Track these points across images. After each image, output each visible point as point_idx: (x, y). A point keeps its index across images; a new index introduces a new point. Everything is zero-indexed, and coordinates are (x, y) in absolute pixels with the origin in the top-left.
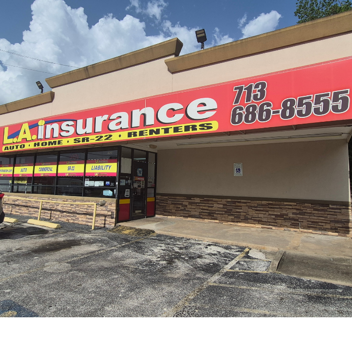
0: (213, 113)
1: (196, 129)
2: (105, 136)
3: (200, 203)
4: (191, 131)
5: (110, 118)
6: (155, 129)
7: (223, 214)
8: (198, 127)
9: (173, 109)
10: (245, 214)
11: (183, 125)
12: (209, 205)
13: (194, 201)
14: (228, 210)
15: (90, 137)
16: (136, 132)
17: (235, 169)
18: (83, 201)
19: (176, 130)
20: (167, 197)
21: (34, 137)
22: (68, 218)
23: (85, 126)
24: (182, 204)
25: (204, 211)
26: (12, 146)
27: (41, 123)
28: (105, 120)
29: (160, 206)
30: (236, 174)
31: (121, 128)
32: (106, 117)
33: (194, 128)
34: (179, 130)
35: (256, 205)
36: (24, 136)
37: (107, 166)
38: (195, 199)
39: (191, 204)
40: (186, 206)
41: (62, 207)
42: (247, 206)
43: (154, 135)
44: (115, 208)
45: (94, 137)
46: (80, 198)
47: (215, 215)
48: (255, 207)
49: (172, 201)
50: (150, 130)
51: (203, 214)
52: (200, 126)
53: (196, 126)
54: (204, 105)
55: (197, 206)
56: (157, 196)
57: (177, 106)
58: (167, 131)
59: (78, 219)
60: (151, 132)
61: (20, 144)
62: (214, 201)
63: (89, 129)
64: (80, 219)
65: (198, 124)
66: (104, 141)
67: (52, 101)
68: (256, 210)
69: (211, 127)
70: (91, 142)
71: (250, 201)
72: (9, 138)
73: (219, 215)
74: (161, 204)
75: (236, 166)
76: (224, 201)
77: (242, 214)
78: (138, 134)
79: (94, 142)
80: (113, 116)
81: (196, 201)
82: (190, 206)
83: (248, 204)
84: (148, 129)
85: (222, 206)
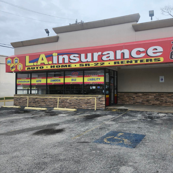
0: (161, 53)
1: (152, 61)
2: (100, 63)
3: (142, 96)
4: (149, 62)
5: (103, 54)
6: (130, 60)
7: (154, 101)
8: (153, 60)
9: (140, 51)
10: (165, 100)
11: (145, 59)
12: (147, 97)
13: (139, 95)
14: (157, 99)
15: (90, 64)
16: (119, 62)
17: (160, 79)
18: (84, 97)
19: (141, 61)
20: (124, 94)
21: (50, 62)
22: (75, 106)
23: (86, 57)
24: (132, 97)
25: (144, 100)
26: (33, 67)
27: (55, 54)
28: (99, 55)
29: (120, 98)
30: (160, 81)
31: (110, 59)
32: (100, 53)
33: (151, 60)
34: (143, 61)
35: (171, 96)
36: (43, 62)
37: (98, 78)
38: (139, 94)
39: (137, 96)
40: (134, 98)
41: (69, 101)
42: (166, 96)
43: (129, 63)
44: (105, 100)
45: (93, 63)
46: (82, 95)
47: (150, 101)
48: (170, 97)
49: (127, 95)
50: (127, 61)
51: (144, 101)
52: (154, 59)
53: (152, 59)
54: (156, 49)
55: (141, 97)
56: (118, 93)
57: (142, 49)
58: (136, 61)
59: (82, 106)
60: (128, 62)
61: (40, 66)
62: (150, 95)
63: (89, 59)
64: (83, 106)
65: (153, 59)
66: (99, 66)
67: (57, 41)
68: (171, 98)
69: (160, 60)
70: (91, 66)
71: (168, 94)
72: (30, 62)
73: (152, 101)
74: (120, 97)
75: (161, 77)
76: (155, 94)
77: (164, 100)
78: (120, 63)
79: (93, 66)
80: (105, 53)
81: (140, 95)
82: (137, 98)
83: (167, 96)
84: (126, 61)
85: (153, 97)
